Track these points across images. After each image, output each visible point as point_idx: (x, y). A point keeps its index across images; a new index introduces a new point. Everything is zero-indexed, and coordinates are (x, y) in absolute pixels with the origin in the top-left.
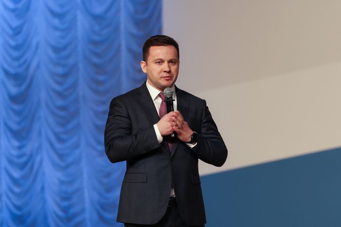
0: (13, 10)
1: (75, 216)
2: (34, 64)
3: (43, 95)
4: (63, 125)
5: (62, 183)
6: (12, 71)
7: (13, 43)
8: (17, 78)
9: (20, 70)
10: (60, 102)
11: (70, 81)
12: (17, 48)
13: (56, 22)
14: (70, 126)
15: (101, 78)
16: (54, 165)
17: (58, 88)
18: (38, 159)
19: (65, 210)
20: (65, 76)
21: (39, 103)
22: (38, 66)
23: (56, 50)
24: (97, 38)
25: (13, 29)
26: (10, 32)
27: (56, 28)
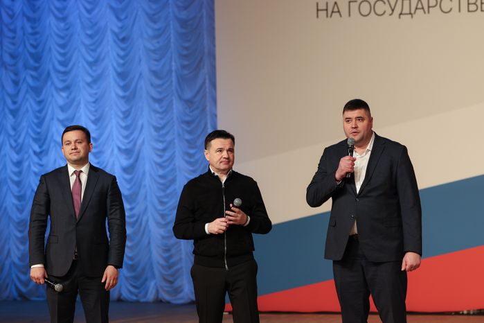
0: (123, 97)
1: (174, 264)
2: (140, 142)
3: (147, 167)
4: (164, 191)
5: (163, 238)
6: (123, 147)
7: (123, 124)
8: (127, 152)
9: (129, 146)
10: (161, 172)
11: (167, 155)
12: (127, 128)
13: (157, 106)
14: (168, 191)
15: (192, 151)
16: (158, 223)
17: (159, 160)
18: (145, 218)
19: (167, 259)
20: (164, 150)
21: (144, 173)
22: (143, 143)
23: (157, 129)
24: (187, 119)
25: (123, 113)
26: (122, 116)
27: (156, 112)
